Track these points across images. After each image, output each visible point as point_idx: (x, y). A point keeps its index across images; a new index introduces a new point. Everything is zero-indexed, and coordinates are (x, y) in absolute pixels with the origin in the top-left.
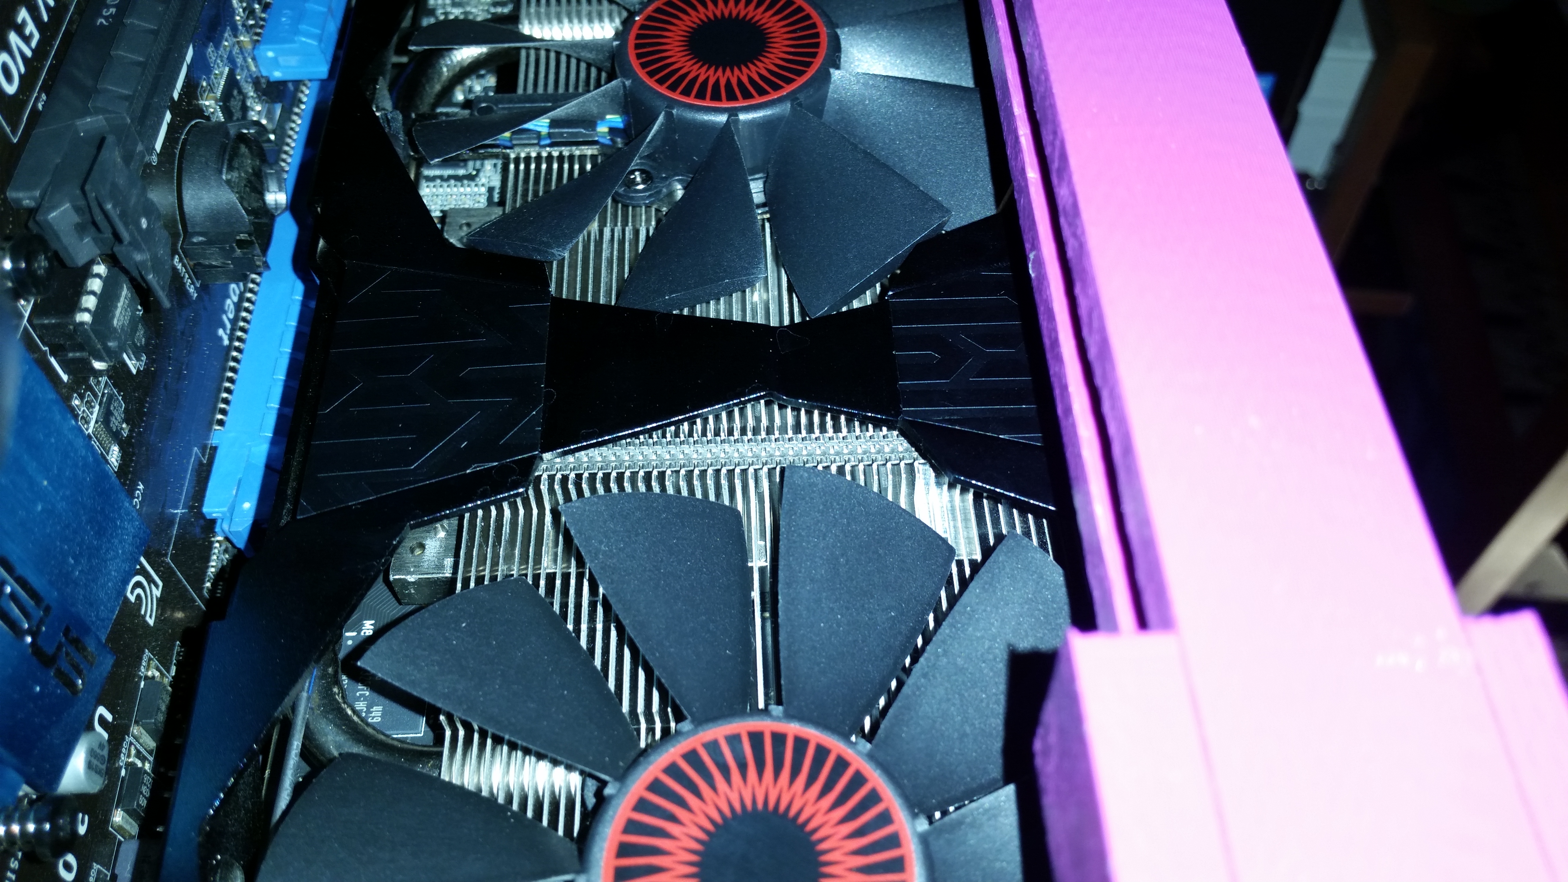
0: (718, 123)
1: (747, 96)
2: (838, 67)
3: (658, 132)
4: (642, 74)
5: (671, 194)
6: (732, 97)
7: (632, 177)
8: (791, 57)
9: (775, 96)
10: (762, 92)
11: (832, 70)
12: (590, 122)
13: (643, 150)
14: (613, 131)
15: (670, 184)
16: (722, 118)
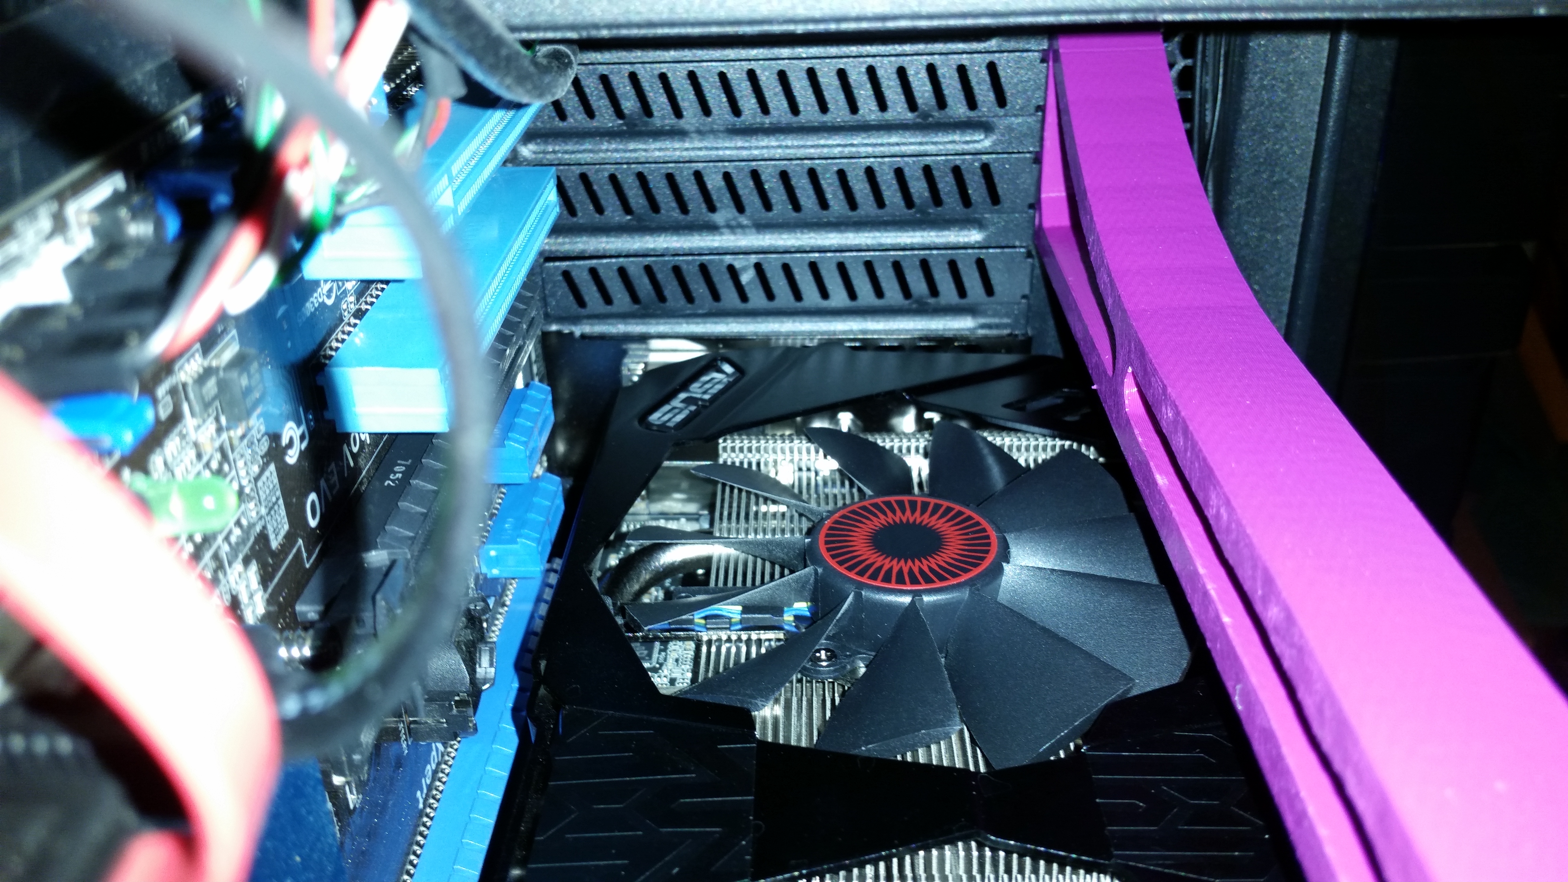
0: (903, 603)
1: (929, 581)
2: (1008, 562)
3: (846, 611)
4: (833, 563)
5: (854, 671)
6: (914, 581)
7: (818, 655)
8: (966, 553)
9: (954, 582)
10: (942, 579)
11: (1004, 564)
12: (778, 611)
13: (831, 630)
14: (798, 618)
15: (853, 662)
16: (906, 600)
